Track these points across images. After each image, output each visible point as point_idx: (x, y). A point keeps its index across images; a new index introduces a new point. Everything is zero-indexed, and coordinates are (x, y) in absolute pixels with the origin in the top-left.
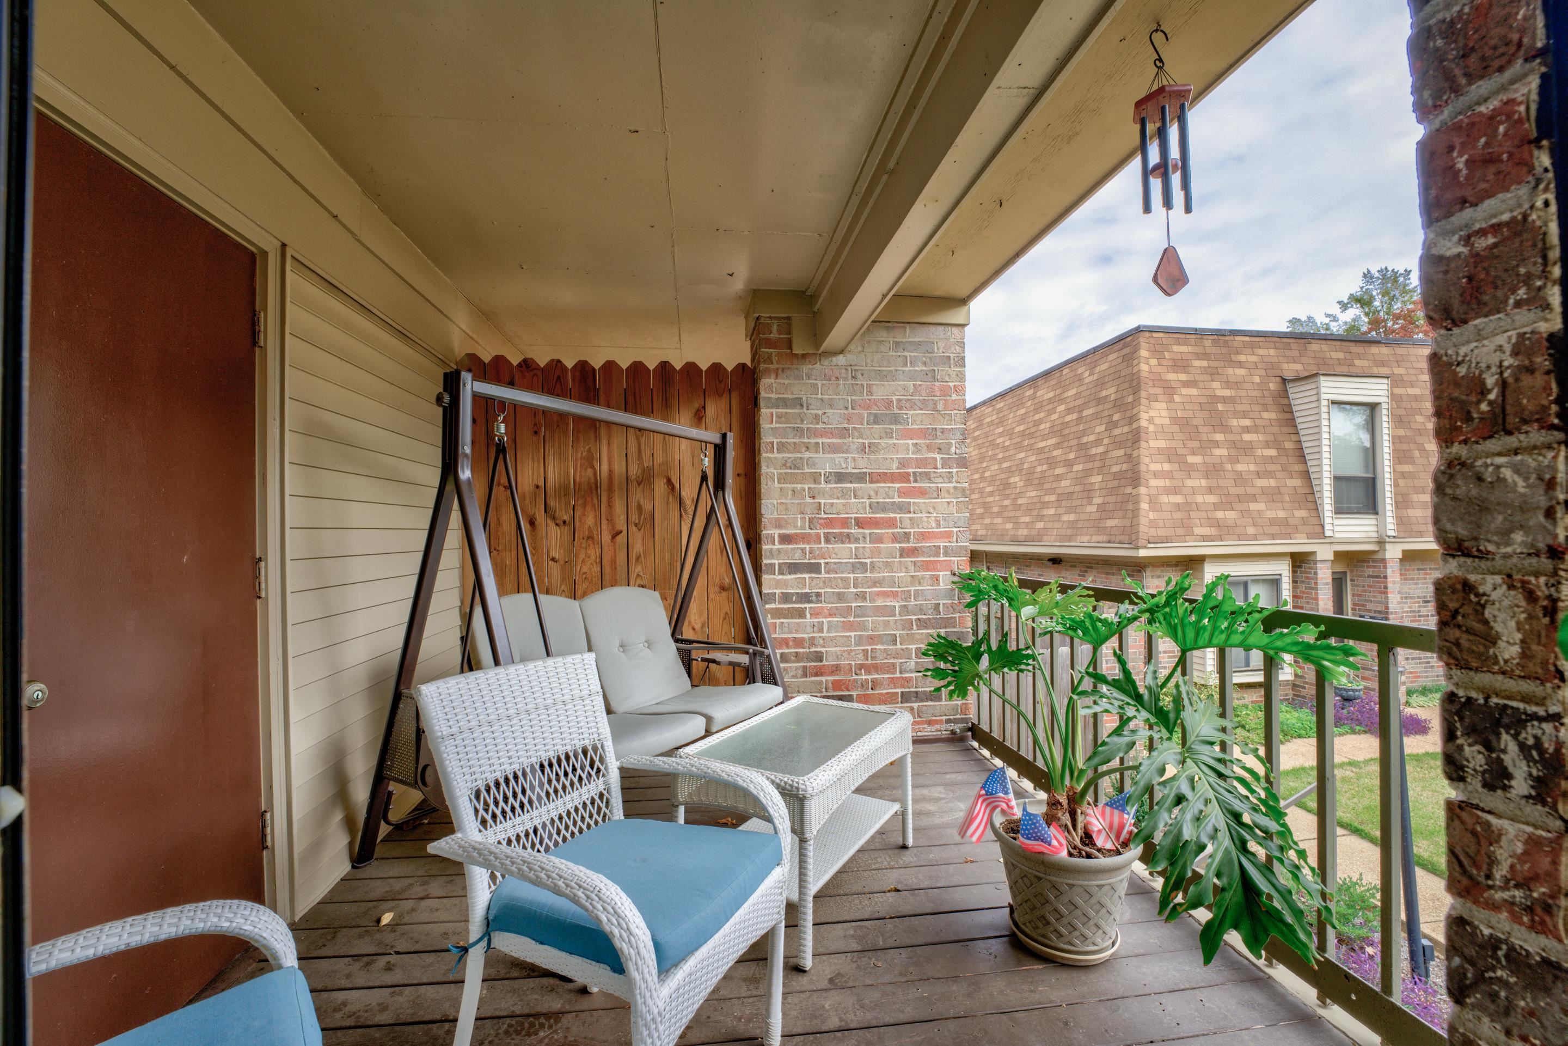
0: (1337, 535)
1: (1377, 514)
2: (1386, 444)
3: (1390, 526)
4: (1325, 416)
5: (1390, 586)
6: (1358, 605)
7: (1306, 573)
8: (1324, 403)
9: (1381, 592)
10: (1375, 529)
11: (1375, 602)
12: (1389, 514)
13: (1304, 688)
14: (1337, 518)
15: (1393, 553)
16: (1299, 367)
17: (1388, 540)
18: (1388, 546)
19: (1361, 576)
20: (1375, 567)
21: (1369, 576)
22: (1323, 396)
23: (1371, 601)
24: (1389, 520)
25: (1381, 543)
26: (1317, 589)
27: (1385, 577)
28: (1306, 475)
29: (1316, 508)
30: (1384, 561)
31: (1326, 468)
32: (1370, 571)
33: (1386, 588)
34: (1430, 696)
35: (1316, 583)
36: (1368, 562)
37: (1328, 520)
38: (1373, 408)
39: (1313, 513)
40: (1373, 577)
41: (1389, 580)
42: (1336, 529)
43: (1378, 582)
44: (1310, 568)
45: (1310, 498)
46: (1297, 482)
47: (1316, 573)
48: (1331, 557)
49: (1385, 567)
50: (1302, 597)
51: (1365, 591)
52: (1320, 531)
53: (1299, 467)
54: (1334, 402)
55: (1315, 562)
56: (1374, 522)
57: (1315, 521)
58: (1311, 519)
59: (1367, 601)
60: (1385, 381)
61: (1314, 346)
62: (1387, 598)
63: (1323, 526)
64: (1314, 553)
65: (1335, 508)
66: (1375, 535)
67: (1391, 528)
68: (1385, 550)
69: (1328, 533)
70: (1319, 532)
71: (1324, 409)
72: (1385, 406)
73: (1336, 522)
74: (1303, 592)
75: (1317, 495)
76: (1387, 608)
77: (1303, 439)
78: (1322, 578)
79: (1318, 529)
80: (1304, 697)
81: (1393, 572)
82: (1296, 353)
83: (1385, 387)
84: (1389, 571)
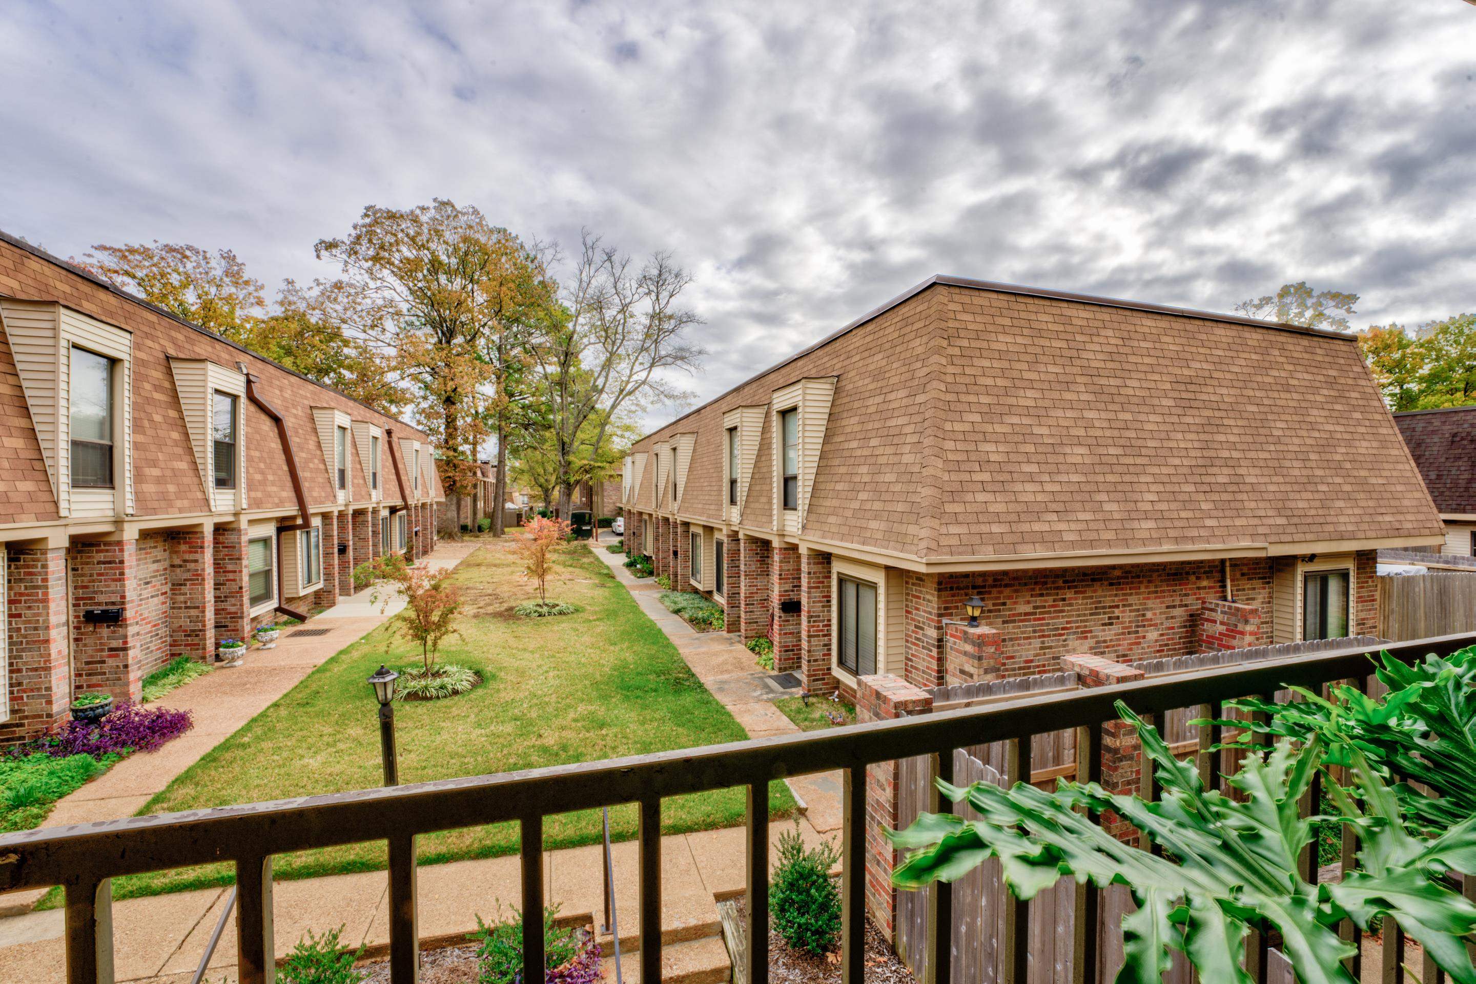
0: (74, 515)
1: (113, 488)
2: (127, 408)
3: (129, 503)
4: (63, 360)
5: (127, 571)
6: (82, 599)
7: (28, 567)
8: (63, 343)
9: (116, 580)
10: (111, 506)
11: (106, 592)
12: (128, 489)
13: (22, 725)
14: (74, 493)
15: (130, 533)
16: (15, 284)
17: (127, 519)
18: (126, 526)
19: (87, 563)
20: (107, 551)
21: (99, 563)
22: (63, 334)
23: (102, 592)
24: (129, 496)
25: (118, 522)
26: (47, 587)
27: (122, 562)
28: (31, 434)
29: (45, 479)
30: (120, 543)
31: (63, 428)
32: (101, 557)
33: (122, 574)
34: (160, 683)
35: (45, 580)
36: (99, 545)
37: (63, 496)
38: (113, 362)
39: (43, 487)
40: (104, 563)
41: (126, 564)
42: (73, 507)
43: (111, 568)
44: (38, 560)
45: (38, 466)
46: (18, 443)
47: (45, 566)
48: (66, 543)
49: (122, 550)
50: (20, 602)
51: (94, 581)
52: (53, 509)
53: (23, 423)
54: (76, 346)
55: (44, 552)
56: (110, 498)
57: (45, 497)
58: (40, 494)
59: (96, 592)
60: (127, 335)
61: (34, 264)
62: (123, 586)
63: (56, 504)
64: (44, 540)
65: (73, 480)
66: (111, 513)
67: (129, 506)
68: (122, 530)
69: (63, 513)
70: (54, 512)
71: (63, 351)
72: (127, 364)
73: (73, 498)
74: (21, 594)
75: (48, 462)
76: (123, 597)
77: (25, 384)
78: (53, 573)
79: (50, 507)
80: (23, 738)
81: (130, 554)
82: (10, 265)
83: (128, 343)
84: (126, 555)
